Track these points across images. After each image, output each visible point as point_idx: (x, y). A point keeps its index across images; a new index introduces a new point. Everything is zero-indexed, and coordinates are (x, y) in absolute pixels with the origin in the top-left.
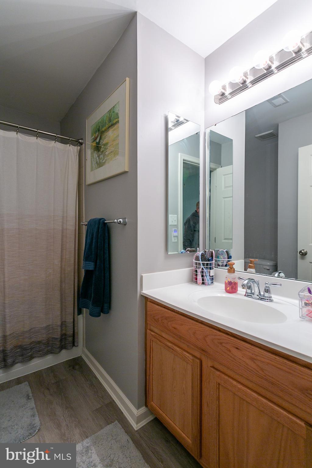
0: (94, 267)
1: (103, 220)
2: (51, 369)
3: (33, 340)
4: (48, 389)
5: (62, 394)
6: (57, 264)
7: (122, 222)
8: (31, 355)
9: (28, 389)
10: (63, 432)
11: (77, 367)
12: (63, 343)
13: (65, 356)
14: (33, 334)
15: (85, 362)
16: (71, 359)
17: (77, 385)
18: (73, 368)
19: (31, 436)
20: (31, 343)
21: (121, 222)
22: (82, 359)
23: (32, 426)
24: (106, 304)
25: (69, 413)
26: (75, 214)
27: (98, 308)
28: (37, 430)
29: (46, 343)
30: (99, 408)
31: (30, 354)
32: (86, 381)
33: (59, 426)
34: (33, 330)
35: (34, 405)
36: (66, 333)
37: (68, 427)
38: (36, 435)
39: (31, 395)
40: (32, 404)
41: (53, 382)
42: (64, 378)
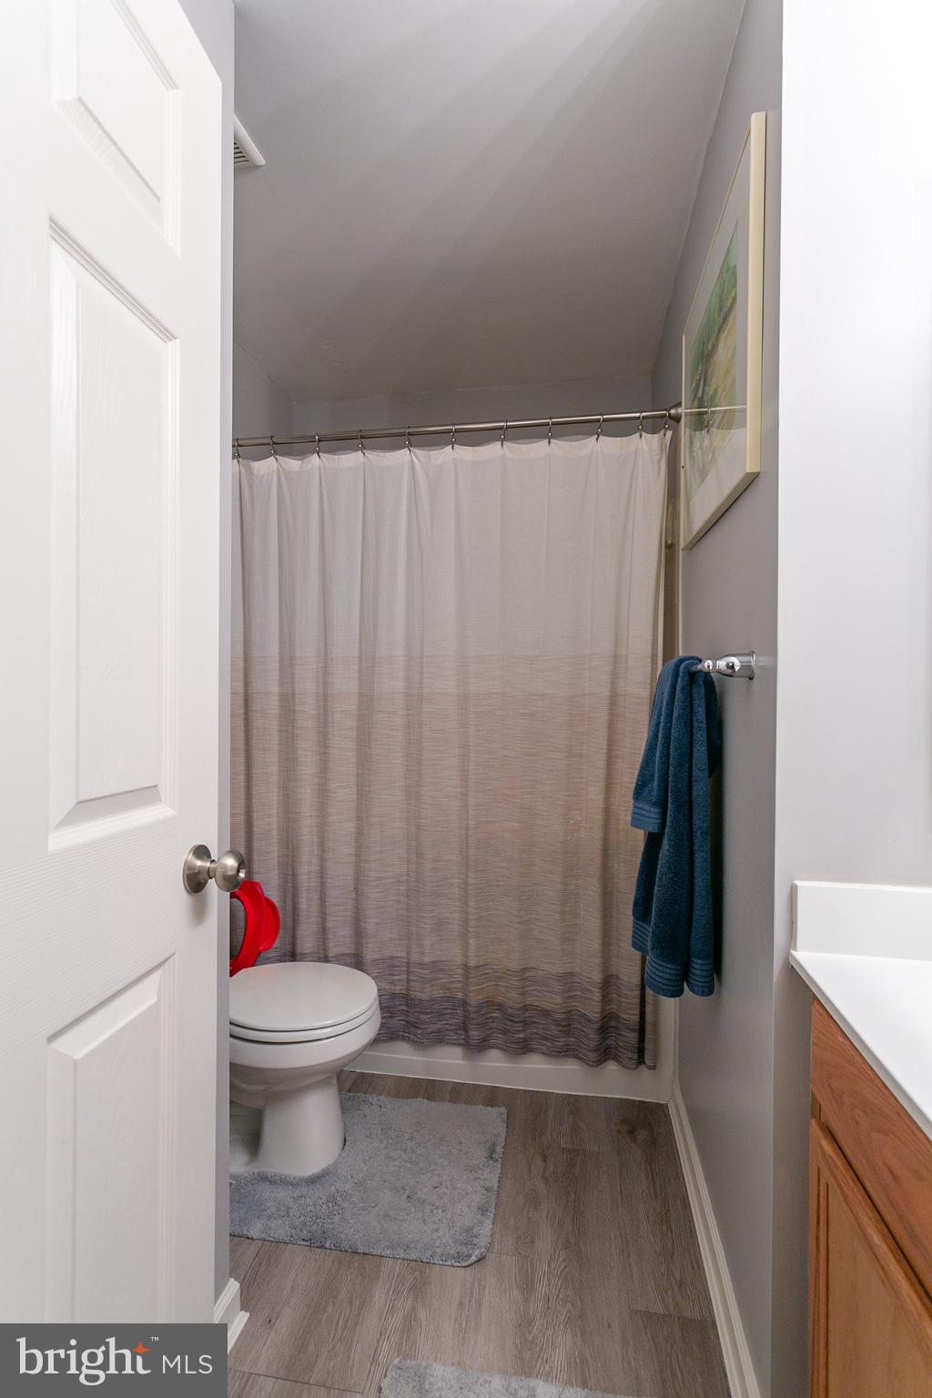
0: (659, 821)
1: (688, 665)
2: (573, 1104)
3: (529, 1000)
4: (545, 1156)
5: (573, 1196)
6: (594, 797)
7: (737, 669)
8: (525, 1040)
9: (501, 1129)
10: (531, 1313)
11: (642, 1135)
12: (610, 1042)
13: (615, 1083)
14: (531, 985)
15: (671, 1132)
16: (636, 1101)
17: (621, 1190)
18: (631, 1132)
19: (458, 1264)
20: (525, 1008)
21: (733, 667)
22: (667, 1116)
23: (469, 1236)
24: (699, 961)
25: (565, 1267)
26: (649, 648)
27: (669, 966)
28: (474, 1258)
29: (564, 1023)
30: (655, 1313)
31: (521, 1036)
32: (651, 1198)
33: (527, 1286)
34: (532, 974)
35: (494, 1183)
36: (621, 1015)
37: (548, 1308)
38: (470, 1267)
39: (499, 1149)
40: (492, 1176)
41: (563, 1144)
42: (596, 1149)
